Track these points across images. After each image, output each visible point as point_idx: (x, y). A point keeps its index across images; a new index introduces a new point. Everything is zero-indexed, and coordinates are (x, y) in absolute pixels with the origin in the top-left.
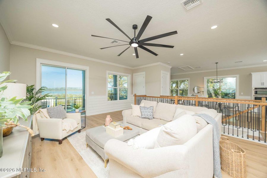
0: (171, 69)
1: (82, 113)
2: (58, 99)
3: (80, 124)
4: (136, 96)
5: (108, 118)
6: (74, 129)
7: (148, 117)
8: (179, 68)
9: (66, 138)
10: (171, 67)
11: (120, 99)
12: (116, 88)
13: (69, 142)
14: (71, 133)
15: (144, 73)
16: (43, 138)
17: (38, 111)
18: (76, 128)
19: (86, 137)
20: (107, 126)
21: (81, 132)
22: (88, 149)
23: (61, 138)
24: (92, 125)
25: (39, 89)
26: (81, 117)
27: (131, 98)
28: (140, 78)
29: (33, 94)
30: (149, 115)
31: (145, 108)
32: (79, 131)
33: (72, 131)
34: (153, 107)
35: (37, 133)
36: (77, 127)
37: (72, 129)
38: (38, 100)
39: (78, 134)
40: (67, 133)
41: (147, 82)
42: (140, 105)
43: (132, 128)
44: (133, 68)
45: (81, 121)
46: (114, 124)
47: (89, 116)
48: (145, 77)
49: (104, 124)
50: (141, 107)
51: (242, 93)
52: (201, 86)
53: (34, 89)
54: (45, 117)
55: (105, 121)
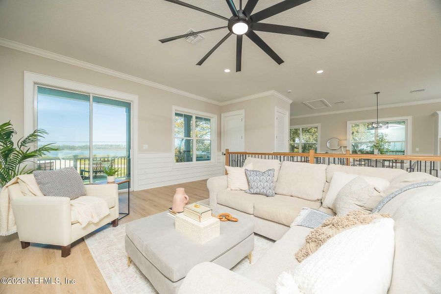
0: (291, 105)
1: (121, 185)
2: (78, 159)
3: (117, 209)
4: (229, 153)
5: (180, 196)
6: (100, 221)
7: (265, 191)
8: (305, 104)
9: (82, 240)
10: (291, 102)
11: (197, 160)
12: (190, 140)
13: (86, 251)
14: (93, 228)
15: (242, 112)
16: (26, 243)
17: (13, 180)
18: (105, 217)
19: (126, 242)
20: (178, 215)
21: (119, 226)
22: (132, 269)
23: (66, 243)
24: (144, 210)
25: (29, 135)
26: (119, 194)
27: (217, 158)
28: (235, 121)
29: (12, 143)
30: (267, 188)
31: (258, 173)
32: (114, 223)
33: (96, 224)
34: (273, 170)
35: (13, 230)
36: (109, 215)
37: (96, 220)
38: (26, 157)
39: (111, 228)
40: (84, 228)
41: (247, 129)
42: (244, 168)
43: (238, 218)
44: (221, 104)
45: (120, 200)
46: (196, 209)
47: (137, 192)
48: (243, 120)
49: (171, 209)
50: (248, 170)
51: (417, 149)
52: (341, 137)
53: (12, 132)
54: (30, 193)
55: (171, 202)
